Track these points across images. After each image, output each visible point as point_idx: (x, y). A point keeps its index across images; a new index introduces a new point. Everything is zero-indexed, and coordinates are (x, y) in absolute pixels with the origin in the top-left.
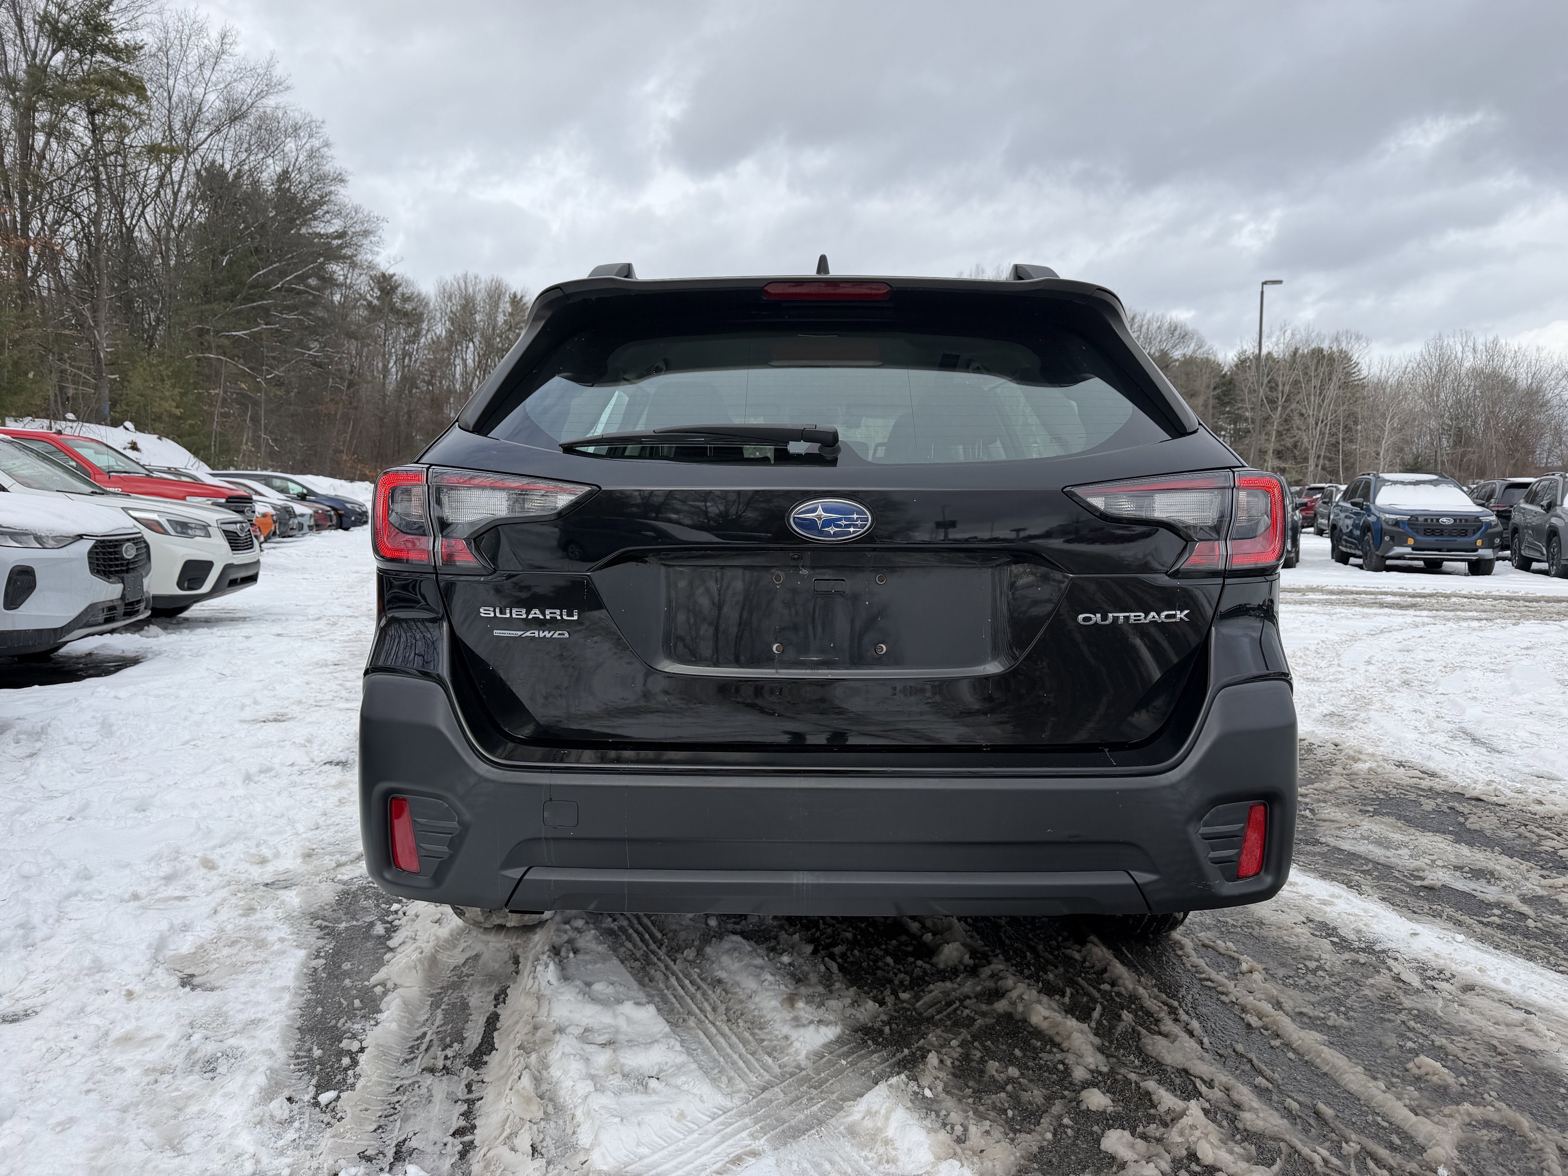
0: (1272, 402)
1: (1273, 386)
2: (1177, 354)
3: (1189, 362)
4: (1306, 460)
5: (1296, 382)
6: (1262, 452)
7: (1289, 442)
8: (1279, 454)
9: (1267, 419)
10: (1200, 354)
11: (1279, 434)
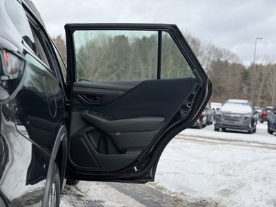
0: (261, 80)
1: (261, 74)
2: (230, 62)
3: (234, 65)
4: (271, 100)
5: (269, 74)
6: (256, 96)
7: (265, 94)
8: (262, 98)
9: (258, 86)
10: (238, 62)
11: (262, 91)
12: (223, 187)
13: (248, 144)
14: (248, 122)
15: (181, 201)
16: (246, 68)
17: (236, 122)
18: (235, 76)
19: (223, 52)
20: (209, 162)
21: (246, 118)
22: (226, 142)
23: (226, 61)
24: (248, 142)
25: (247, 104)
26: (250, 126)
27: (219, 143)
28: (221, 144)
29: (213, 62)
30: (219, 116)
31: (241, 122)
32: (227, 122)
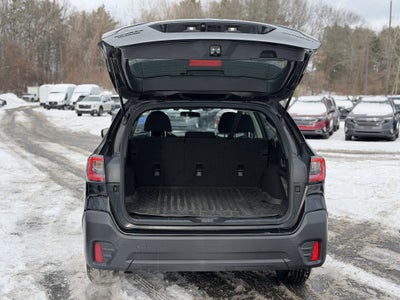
12: (380, 209)
13: (391, 156)
14: (388, 127)
15: (348, 222)
16: (377, 34)
17: (374, 128)
18: (360, 48)
19: (341, 13)
20: (356, 184)
21: (386, 121)
22: (365, 156)
23: (347, 27)
24: (391, 153)
25: (386, 102)
26: (392, 131)
27: (357, 159)
28: (360, 159)
29: (328, 28)
30: (352, 121)
31: (380, 127)
32: (362, 128)
